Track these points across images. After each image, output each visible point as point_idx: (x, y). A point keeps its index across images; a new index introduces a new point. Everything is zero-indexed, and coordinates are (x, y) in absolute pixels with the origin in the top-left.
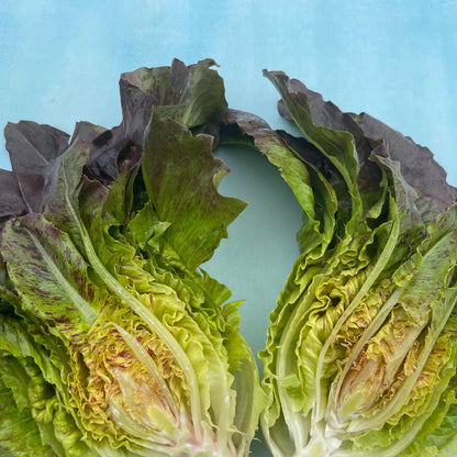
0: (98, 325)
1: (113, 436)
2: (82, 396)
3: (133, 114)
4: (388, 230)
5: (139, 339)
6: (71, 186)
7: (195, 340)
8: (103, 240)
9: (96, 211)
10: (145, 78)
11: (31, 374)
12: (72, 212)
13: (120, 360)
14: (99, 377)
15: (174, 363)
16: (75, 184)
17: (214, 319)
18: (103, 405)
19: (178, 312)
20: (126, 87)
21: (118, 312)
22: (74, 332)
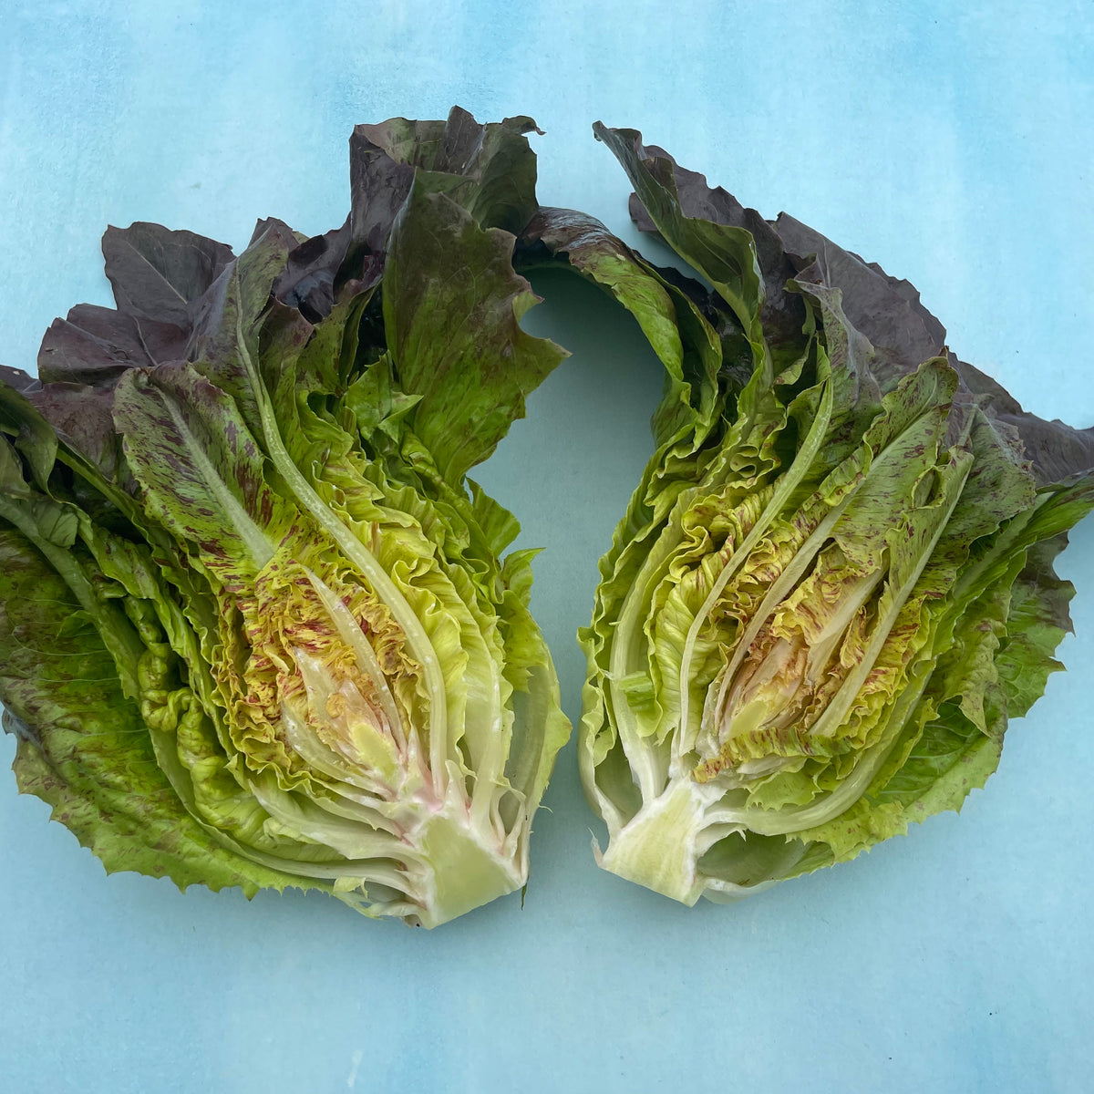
0: (275, 568)
1: (284, 769)
2: (235, 687)
3: (370, 198)
4: (814, 404)
5: (347, 601)
6: (248, 312)
7: (447, 614)
8: (296, 415)
9: (288, 362)
10: (399, 139)
11: (149, 635)
12: (246, 359)
13: (307, 634)
14: (269, 661)
15: (403, 651)
16: (257, 310)
17: (485, 581)
18: (271, 710)
19: (422, 561)
20: (363, 146)
21: (311, 549)
22: (231, 572)
